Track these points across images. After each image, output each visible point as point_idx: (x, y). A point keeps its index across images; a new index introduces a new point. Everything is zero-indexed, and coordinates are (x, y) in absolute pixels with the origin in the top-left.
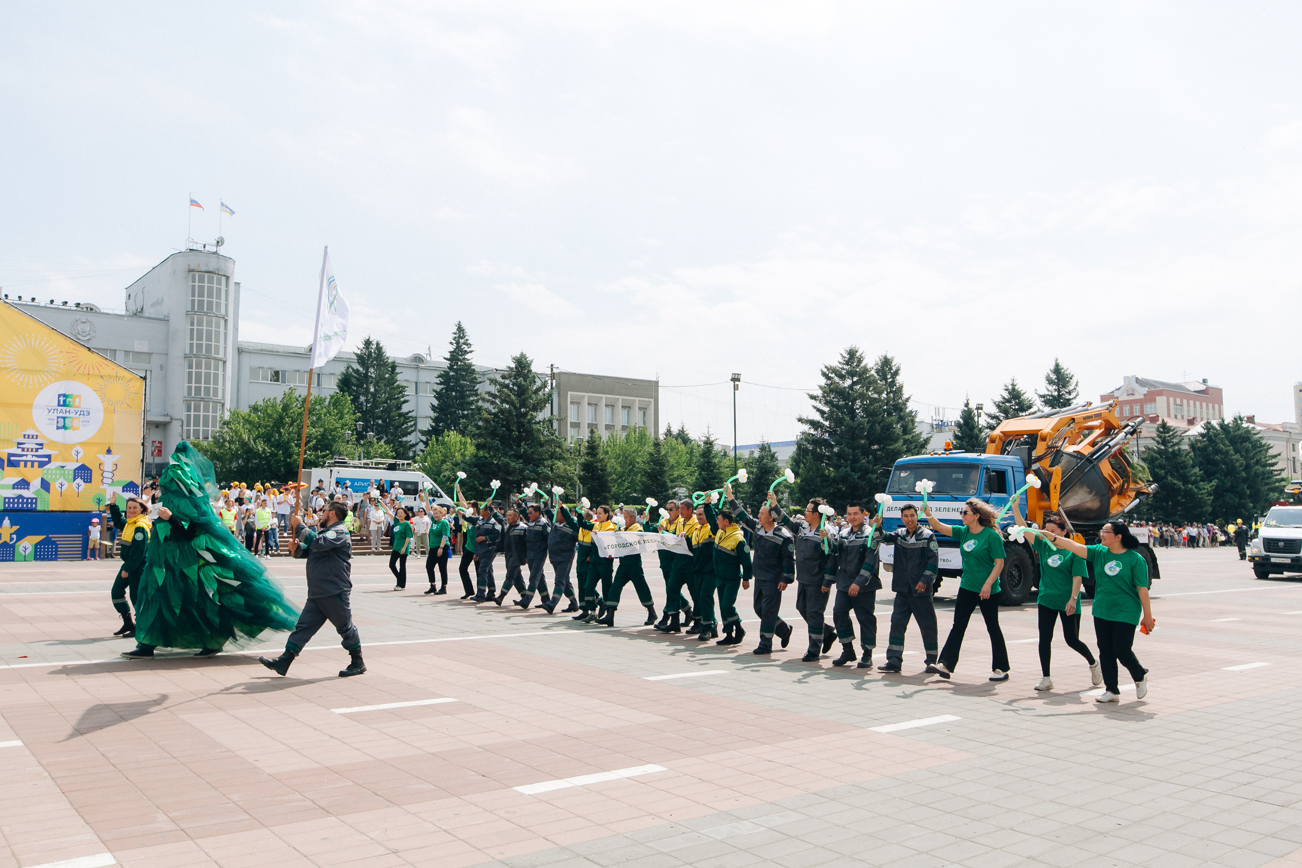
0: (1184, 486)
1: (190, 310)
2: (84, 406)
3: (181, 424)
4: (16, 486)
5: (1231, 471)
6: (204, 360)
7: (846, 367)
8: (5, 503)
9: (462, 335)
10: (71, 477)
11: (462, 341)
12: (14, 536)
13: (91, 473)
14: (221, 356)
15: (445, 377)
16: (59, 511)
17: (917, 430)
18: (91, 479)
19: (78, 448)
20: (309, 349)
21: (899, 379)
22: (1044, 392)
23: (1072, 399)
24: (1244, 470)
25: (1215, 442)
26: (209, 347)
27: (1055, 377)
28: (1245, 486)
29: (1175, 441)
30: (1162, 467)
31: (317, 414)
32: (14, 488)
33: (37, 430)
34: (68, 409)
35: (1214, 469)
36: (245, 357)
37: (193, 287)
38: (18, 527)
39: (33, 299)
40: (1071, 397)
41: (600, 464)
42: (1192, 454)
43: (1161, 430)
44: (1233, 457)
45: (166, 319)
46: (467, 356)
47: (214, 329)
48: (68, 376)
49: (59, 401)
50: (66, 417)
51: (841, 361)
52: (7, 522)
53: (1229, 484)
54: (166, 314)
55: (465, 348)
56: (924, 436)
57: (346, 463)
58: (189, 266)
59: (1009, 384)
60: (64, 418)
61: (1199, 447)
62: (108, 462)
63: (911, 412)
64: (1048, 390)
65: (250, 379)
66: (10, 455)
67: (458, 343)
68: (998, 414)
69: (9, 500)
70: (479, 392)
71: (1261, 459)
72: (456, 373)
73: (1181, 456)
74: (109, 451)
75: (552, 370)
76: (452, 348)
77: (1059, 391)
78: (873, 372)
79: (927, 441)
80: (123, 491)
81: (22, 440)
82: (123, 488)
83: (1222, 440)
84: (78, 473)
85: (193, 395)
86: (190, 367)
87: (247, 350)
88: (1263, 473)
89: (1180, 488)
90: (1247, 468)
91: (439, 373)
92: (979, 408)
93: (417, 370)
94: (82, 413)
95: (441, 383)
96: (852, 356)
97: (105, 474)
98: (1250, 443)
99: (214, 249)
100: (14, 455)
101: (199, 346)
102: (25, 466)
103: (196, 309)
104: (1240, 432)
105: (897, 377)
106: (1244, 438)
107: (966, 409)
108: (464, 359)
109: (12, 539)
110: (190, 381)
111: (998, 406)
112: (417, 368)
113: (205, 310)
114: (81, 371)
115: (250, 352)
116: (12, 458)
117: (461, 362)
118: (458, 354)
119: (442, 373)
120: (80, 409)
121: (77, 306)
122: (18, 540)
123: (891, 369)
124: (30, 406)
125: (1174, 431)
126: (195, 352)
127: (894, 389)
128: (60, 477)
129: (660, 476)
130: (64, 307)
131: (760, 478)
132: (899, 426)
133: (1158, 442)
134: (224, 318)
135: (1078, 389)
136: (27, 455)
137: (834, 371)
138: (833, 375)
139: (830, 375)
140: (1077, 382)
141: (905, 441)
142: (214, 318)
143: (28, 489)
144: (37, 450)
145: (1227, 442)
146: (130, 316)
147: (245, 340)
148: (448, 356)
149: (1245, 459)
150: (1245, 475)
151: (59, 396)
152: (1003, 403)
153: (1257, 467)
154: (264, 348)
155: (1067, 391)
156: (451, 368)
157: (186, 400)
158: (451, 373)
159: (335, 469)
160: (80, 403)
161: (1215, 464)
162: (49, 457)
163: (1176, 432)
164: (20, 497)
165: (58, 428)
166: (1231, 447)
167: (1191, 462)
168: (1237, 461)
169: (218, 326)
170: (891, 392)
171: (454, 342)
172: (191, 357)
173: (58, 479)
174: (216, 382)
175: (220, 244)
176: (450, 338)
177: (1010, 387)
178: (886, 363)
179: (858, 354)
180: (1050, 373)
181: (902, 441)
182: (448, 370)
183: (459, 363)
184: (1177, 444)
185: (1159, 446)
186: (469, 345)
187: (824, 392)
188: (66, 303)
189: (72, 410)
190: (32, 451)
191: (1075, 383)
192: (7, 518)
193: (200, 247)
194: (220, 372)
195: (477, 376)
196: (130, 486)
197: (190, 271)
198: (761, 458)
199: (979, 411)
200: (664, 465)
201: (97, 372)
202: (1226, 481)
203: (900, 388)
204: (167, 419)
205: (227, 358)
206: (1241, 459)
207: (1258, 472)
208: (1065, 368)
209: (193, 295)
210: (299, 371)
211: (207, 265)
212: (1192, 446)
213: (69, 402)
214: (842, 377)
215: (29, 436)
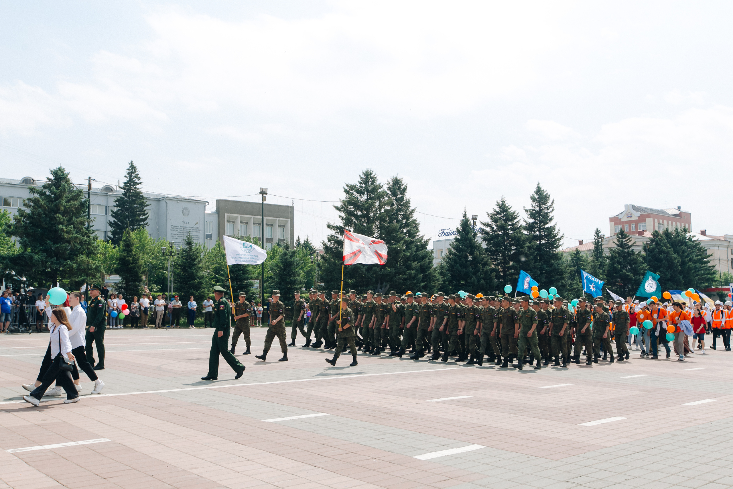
0: (634, 276)
5: (671, 266)
7: (364, 185)
9: (133, 171)
11: (133, 175)
15: (121, 202)
17: (420, 234)
20: (22, 181)
21: (408, 195)
22: (529, 207)
23: (549, 213)
24: (680, 265)
25: (659, 245)
27: (537, 196)
28: (681, 277)
29: (630, 244)
30: (619, 263)
35: (659, 264)
40: (549, 211)
41: (131, 259)
42: (643, 253)
43: (620, 236)
44: (673, 256)
46: (138, 186)
51: (360, 181)
53: (669, 275)
55: (137, 181)
56: (425, 239)
59: (500, 200)
61: (648, 249)
63: (416, 220)
64: (533, 206)
67: (130, 176)
68: (490, 223)
70: (146, 212)
71: (693, 257)
72: (129, 199)
73: (634, 255)
75: (89, 181)
76: (125, 180)
77: (540, 207)
78: (385, 188)
79: (427, 242)
83: (665, 244)
88: (695, 268)
89: (631, 279)
90: (683, 263)
91: (116, 199)
92: (475, 218)
93: (106, 197)
95: (117, 206)
96: (368, 177)
98: (686, 245)
104: (678, 238)
105: (405, 194)
106: (682, 242)
107: (464, 219)
108: (135, 188)
111: (491, 217)
112: (107, 195)
117: (133, 190)
118: (130, 184)
119: (118, 198)
123: (400, 188)
125: (629, 237)
127: (402, 203)
129: (190, 269)
131: (285, 270)
132: (405, 230)
133: (617, 245)
135: (554, 205)
137: (352, 188)
138: (352, 192)
139: (350, 191)
140: (553, 201)
141: (406, 242)
145: (668, 245)
148: (122, 185)
149: (681, 257)
150: (680, 268)
152: (495, 215)
153: (690, 263)
155: (546, 207)
156: (125, 194)
158: (126, 199)
161: (660, 260)
163: (630, 238)
166: (672, 249)
167: (641, 259)
168: (676, 258)
170: (401, 205)
171: (128, 176)
176: (125, 172)
177: (501, 203)
178: (397, 182)
179: (372, 175)
180: (534, 194)
181: (403, 241)
182: (123, 196)
183: (132, 191)
184: (631, 246)
185: (618, 248)
186: (139, 178)
187: (345, 204)
191: (552, 201)
195: (145, 201)
198: (285, 254)
199: (475, 221)
200: (194, 260)
202: (667, 273)
203: (408, 202)
206: (678, 257)
207: (691, 266)
208: (545, 190)
210: (13, 197)
212: (645, 249)
214: (361, 193)
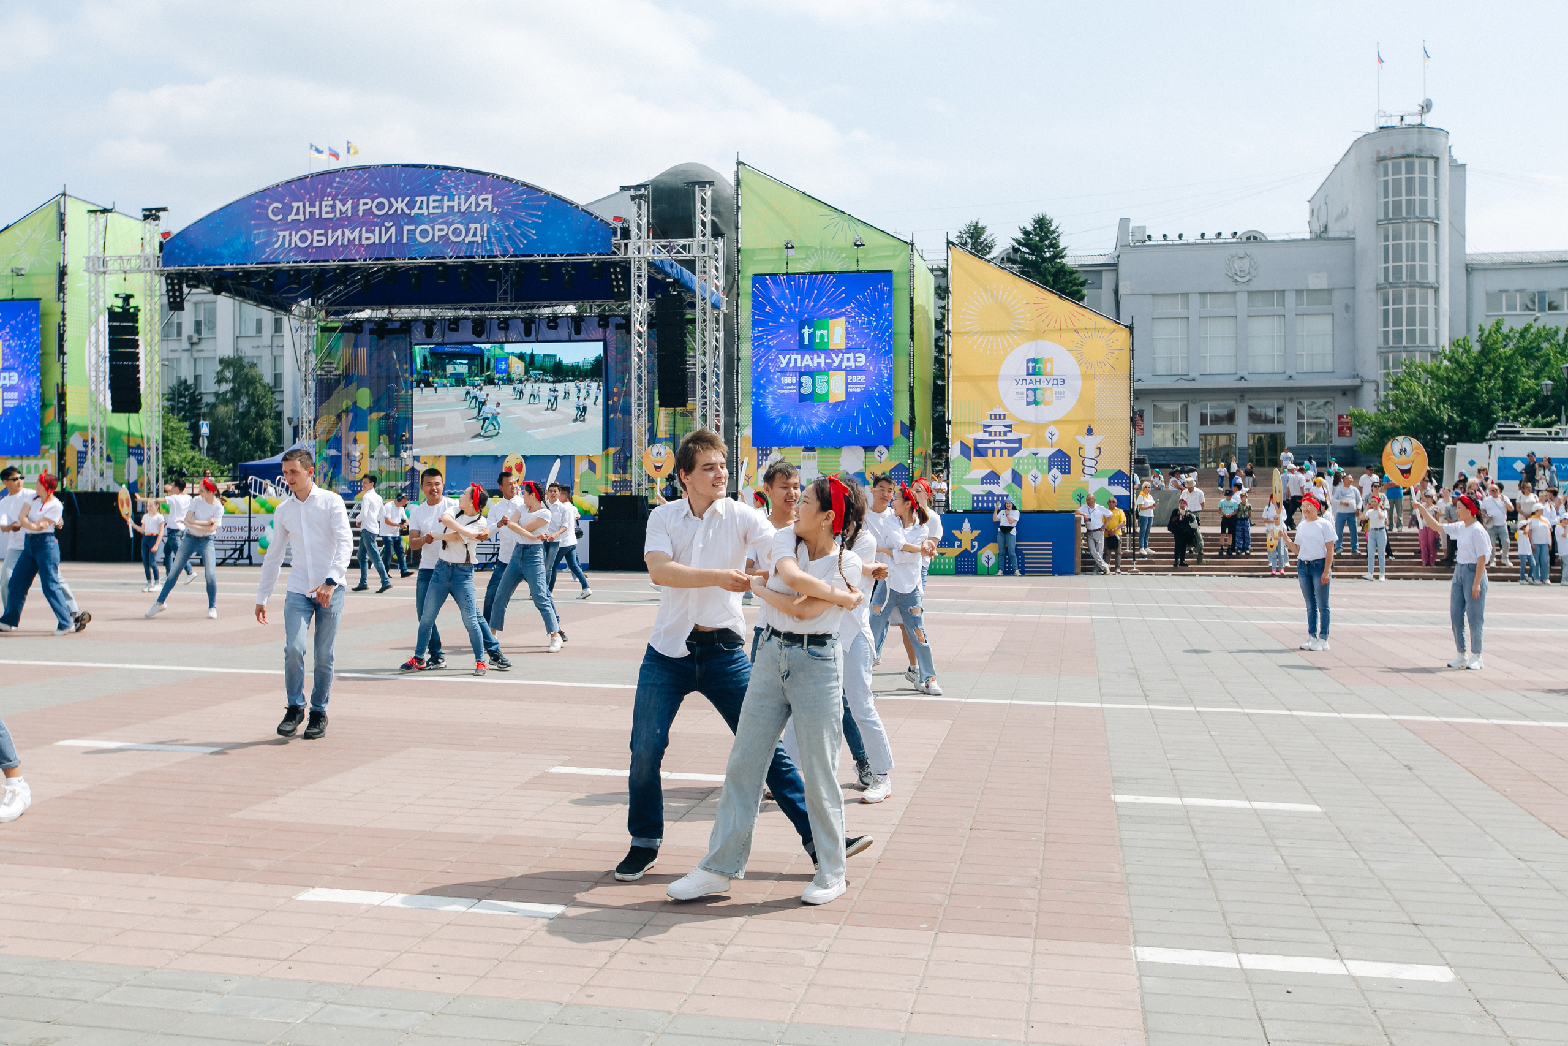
1: (1382, 217)
2: (1058, 372)
3: (1373, 386)
4: (985, 480)
6: (1404, 290)
8: (974, 501)
10: (1046, 467)
12: (976, 543)
13: (1069, 462)
14: (1431, 278)
16: (1034, 512)
18: (1069, 469)
19: (1052, 428)
26: (1412, 270)
31: (1544, 355)
32: (982, 483)
33: (1005, 409)
34: (1038, 378)
36: (1478, 278)
37: (1386, 182)
38: (979, 532)
39: (1180, 236)
45: (1352, 236)
47: (1417, 241)
48: (1037, 334)
49: (1028, 368)
50: (1037, 389)
52: (966, 525)
54: (1351, 229)
57: (1518, 432)
58: (1378, 152)
60: (1034, 390)
62: (1090, 445)
65: (1488, 310)
66: (977, 441)
69: (978, 498)
74: (1090, 431)
80: (1110, 485)
81: (988, 422)
82: (1110, 479)
84: (1054, 461)
85: (1391, 344)
86: (1386, 303)
87: (1480, 267)
94: (1055, 382)
97: (1087, 462)
99: (1416, 120)
100: (981, 441)
101: (1397, 270)
102: (994, 455)
103: (1390, 216)
109: (973, 547)
110: (1386, 324)
113: (1404, 214)
114: (1049, 327)
115: (1485, 270)
116: (979, 445)
120: (1052, 377)
121: (1233, 237)
122: (980, 548)
124: (995, 378)
126: (1391, 280)
128: (1032, 468)
130: (1219, 241)
134: (1433, 222)
136: (994, 441)
142: (1417, 226)
143: (998, 483)
144: (1005, 434)
146: (1311, 239)
147: (1477, 252)
151: (1028, 361)
154: (1509, 259)
157: (1382, 352)
159: (1497, 444)
160: (1052, 368)
162: (1019, 441)
164: (990, 493)
165: (1028, 404)
169: (1424, 235)
172: (1385, 288)
173: (1031, 470)
174: (1424, 322)
175: (1425, 110)
188: (1220, 234)
189: (1043, 378)
190: (1000, 435)
192: (966, 520)
193: (1395, 122)
194: (1431, 305)
196: (1117, 478)
197: (1381, 159)
201: (1071, 326)
204: (1357, 382)
205: (1441, 283)
209: (1386, 196)
211: (1404, 147)
213: (1039, 368)
215: (995, 415)
